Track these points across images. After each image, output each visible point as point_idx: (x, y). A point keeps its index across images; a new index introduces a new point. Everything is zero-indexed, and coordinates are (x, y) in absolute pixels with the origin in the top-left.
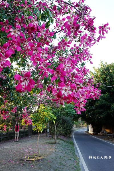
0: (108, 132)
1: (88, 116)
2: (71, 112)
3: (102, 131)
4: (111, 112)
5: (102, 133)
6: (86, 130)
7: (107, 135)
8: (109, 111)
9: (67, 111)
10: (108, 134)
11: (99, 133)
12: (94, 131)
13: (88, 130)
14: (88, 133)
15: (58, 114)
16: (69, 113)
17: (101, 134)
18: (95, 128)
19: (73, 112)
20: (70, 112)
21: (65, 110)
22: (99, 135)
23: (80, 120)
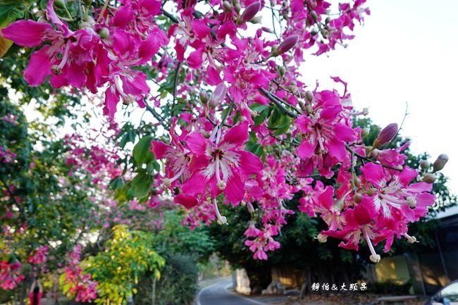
0: (287, 285)
1: (237, 248)
2: (197, 240)
3: (273, 283)
4: (298, 234)
5: (272, 288)
6: (231, 285)
7: (285, 292)
8: (292, 231)
9: (186, 239)
10: (287, 289)
11: (266, 288)
12: (252, 286)
13: (236, 284)
14: (235, 291)
15: (162, 248)
16: (192, 245)
17: (271, 292)
18: (254, 277)
19: (201, 242)
20: (194, 242)
21: (182, 236)
22: (265, 295)
23: (214, 259)
